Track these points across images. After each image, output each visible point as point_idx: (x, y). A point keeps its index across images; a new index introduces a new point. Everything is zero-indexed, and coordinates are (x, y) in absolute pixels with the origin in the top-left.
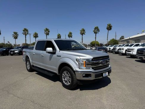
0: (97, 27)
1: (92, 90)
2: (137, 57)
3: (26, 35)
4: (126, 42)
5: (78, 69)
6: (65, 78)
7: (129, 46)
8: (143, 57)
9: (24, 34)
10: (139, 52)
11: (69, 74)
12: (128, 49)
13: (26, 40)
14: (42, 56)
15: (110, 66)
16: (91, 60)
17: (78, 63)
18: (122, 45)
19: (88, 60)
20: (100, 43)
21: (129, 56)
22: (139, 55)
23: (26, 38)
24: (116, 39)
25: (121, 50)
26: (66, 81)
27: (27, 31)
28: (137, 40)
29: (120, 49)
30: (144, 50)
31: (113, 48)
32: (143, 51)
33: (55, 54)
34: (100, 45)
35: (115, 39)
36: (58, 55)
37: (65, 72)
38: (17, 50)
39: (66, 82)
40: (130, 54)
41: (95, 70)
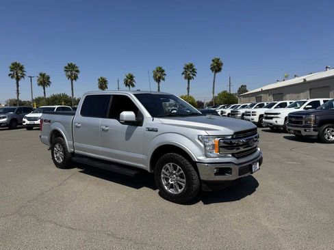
0: (191, 65)
1: (229, 203)
2: (289, 130)
3: (18, 79)
4: (254, 98)
5: (202, 158)
6: (167, 179)
7: (265, 107)
8: (302, 130)
9: (12, 77)
10: (294, 119)
11: (180, 170)
12: (266, 114)
13: (18, 91)
14: (103, 130)
15: (259, 149)
16: (230, 137)
17: (202, 145)
18: (248, 104)
19: (223, 137)
20: (196, 100)
21: (269, 129)
22: (292, 126)
23: (18, 86)
24: (232, 93)
25: (250, 115)
26: (172, 184)
27: (21, 68)
28: (278, 94)
29: (247, 114)
30: (304, 116)
31: (232, 111)
32: (302, 118)
33: (141, 126)
34: (196, 104)
35: (228, 91)
36: (151, 127)
37: (169, 166)
38: (4, 118)
39: (172, 186)
40: (271, 124)
41: (237, 158)
